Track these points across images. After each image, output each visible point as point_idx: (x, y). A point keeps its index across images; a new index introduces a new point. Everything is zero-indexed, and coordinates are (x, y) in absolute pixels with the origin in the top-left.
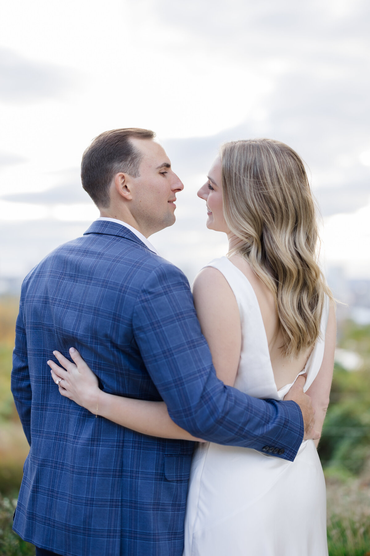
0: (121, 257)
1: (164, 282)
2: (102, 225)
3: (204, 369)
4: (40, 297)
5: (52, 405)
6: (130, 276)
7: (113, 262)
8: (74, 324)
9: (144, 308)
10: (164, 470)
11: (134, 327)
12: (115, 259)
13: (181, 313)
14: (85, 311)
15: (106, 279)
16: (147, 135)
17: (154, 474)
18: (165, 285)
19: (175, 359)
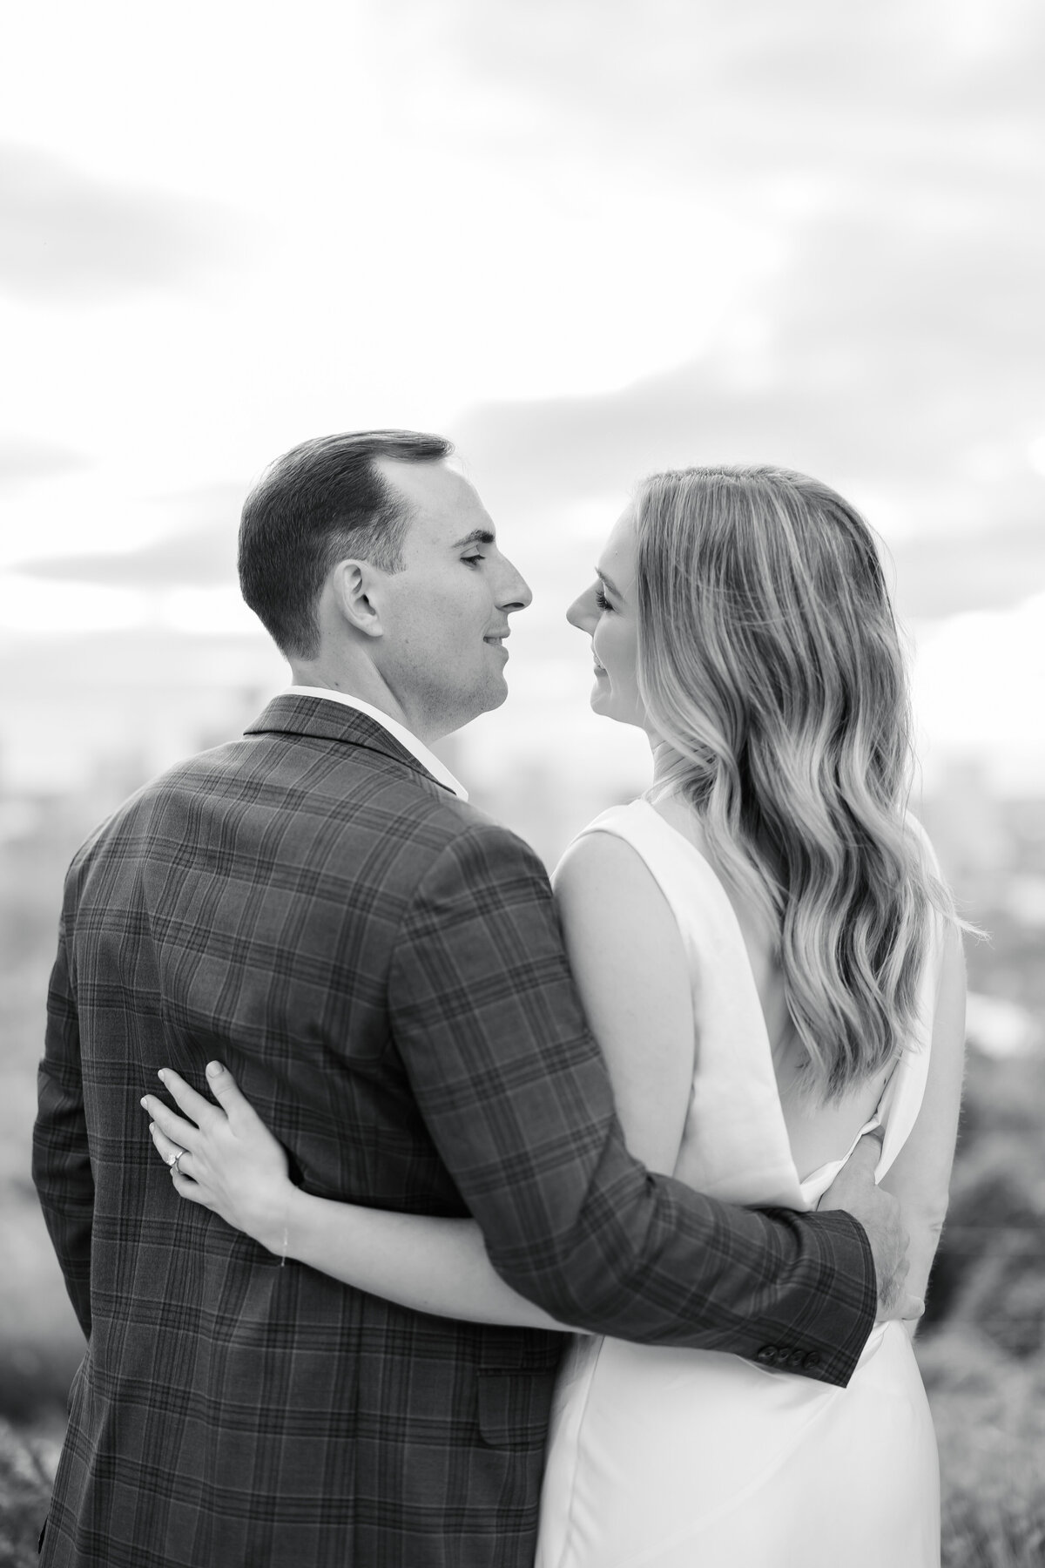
0: (356, 805)
1: (478, 878)
2: (299, 710)
3: (591, 1130)
4: (121, 914)
5: (154, 1225)
6: (381, 859)
7: (331, 820)
8: (219, 994)
9: (422, 954)
10: (475, 1415)
11: (393, 1008)
12: (338, 810)
13: (528, 969)
14: (251, 959)
15: (312, 869)
16: (428, 451)
17: (449, 1426)
18: (482, 886)
19: (507, 1099)
